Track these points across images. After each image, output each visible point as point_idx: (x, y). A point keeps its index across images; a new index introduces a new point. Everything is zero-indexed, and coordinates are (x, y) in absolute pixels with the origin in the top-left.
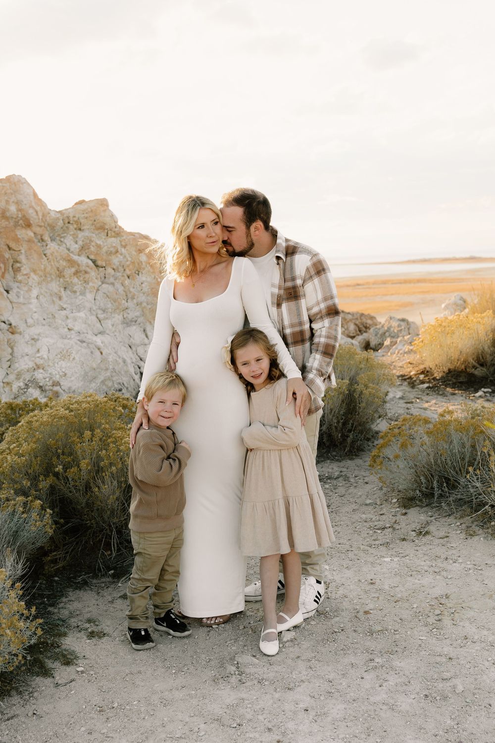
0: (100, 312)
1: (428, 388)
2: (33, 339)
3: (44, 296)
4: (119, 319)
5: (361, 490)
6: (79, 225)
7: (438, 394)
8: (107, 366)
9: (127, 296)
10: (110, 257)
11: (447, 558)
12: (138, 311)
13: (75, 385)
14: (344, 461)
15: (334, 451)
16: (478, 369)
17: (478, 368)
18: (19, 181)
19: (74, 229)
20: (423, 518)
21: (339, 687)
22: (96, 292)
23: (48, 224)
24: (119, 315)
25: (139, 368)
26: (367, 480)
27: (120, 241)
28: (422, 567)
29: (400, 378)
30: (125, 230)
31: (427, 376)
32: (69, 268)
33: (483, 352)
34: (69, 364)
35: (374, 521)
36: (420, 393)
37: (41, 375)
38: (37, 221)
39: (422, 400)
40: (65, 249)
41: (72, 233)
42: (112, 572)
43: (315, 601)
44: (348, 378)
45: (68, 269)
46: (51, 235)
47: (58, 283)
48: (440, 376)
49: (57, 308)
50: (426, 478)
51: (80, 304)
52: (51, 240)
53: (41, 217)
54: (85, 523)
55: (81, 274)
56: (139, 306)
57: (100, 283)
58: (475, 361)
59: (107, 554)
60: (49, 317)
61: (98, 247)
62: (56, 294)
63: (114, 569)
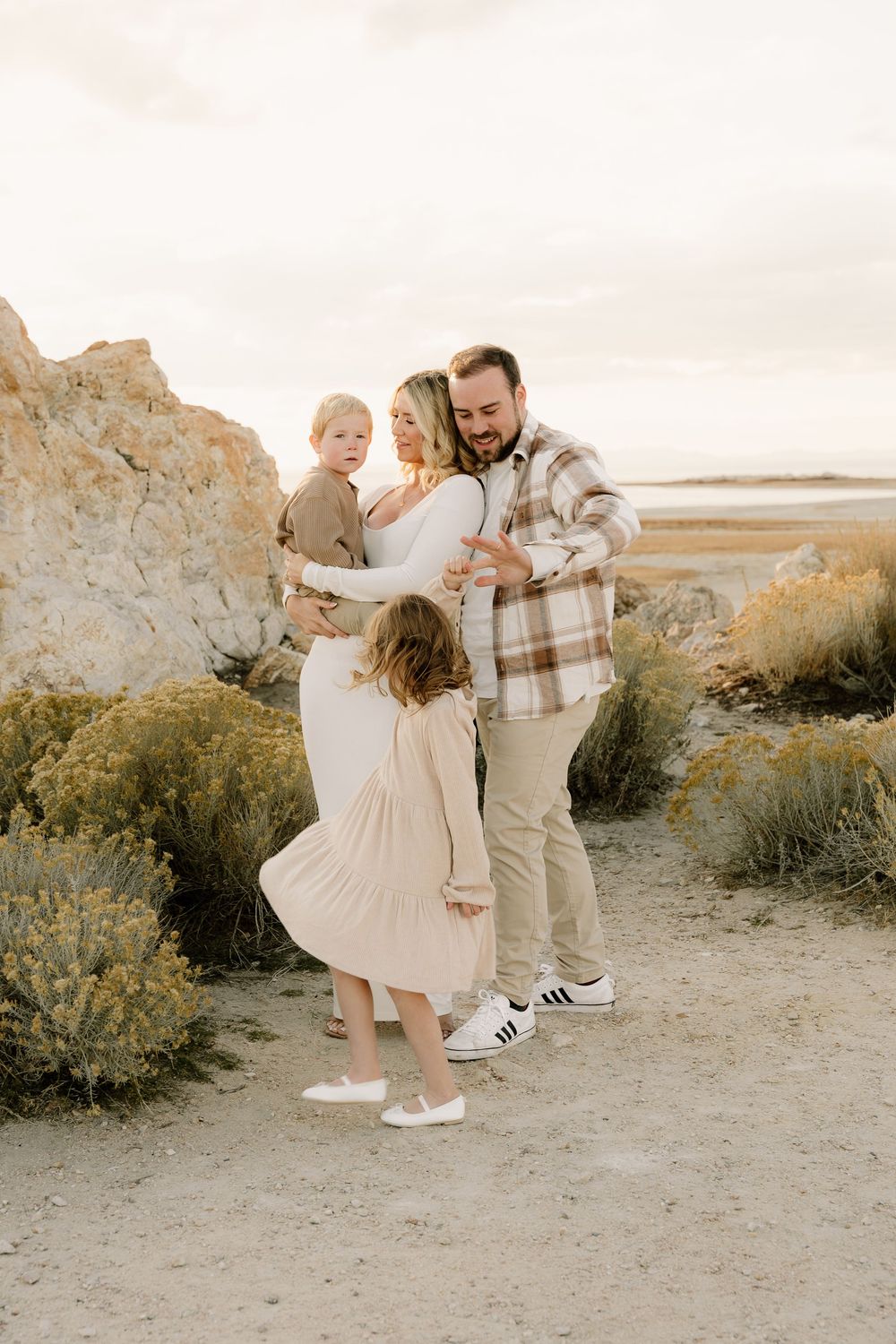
0: (141, 554)
1: (757, 710)
2: (35, 599)
4: (175, 570)
5: (648, 865)
6: (99, 388)
7: (776, 721)
8: (164, 652)
9: (187, 525)
10: (157, 452)
12: (210, 555)
14: (614, 823)
15: (595, 806)
16: (850, 679)
17: (850, 676)
19: (89, 396)
20: (760, 902)
22: (134, 517)
23: (44, 386)
24: (175, 561)
25: (213, 662)
26: (657, 850)
27: (174, 421)
29: (705, 693)
30: (182, 400)
31: (754, 689)
32: (84, 470)
33: (861, 648)
34: (98, 647)
36: (742, 719)
37: (50, 663)
38: (29, 379)
40: (76, 435)
41: (86, 404)
45: (82, 471)
46: (50, 406)
47: (65, 497)
48: (779, 690)
49: (67, 544)
50: (765, 838)
51: (107, 539)
52: (51, 417)
53: (33, 372)
54: (205, 888)
55: (106, 483)
56: (211, 546)
57: (140, 501)
58: (845, 664)
59: (246, 935)
60: (56, 559)
61: (135, 432)
62: (63, 517)
63: (260, 959)
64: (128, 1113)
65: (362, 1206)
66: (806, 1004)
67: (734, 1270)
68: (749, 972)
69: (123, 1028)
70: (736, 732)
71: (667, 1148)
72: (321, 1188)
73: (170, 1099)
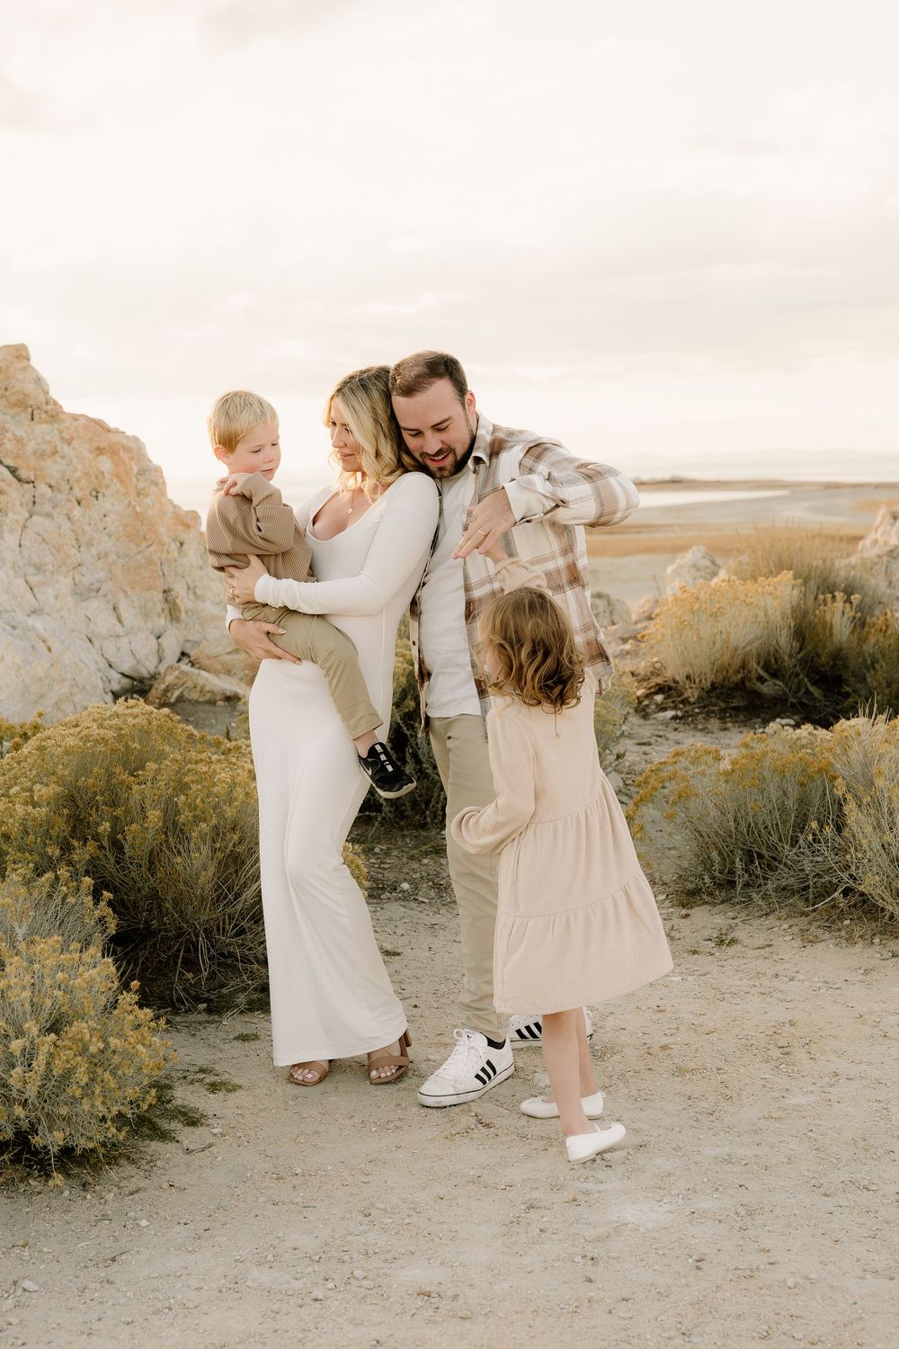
0: (31, 570)
1: (674, 717)
4: (66, 586)
7: (695, 729)
9: (77, 539)
10: (42, 463)
12: (102, 570)
16: (767, 683)
17: (768, 680)
22: (22, 531)
24: (66, 577)
25: (110, 681)
27: (58, 430)
30: (65, 409)
31: (669, 696)
33: (777, 651)
36: (660, 727)
39: (667, 739)
48: (695, 696)
54: (142, 926)
56: (103, 560)
57: (27, 515)
58: (762, 668)
59: (190, 976)
61: (18, 441)
63: (207, 1000)
64: (91, 1180)
65: (365, 1278)
66: (792, 1030)
67: (784, 1334)
68: (725, 996)
69: (87, 1090)
70: (657, 741)
71: (681, 1196)
72: (317, 1258)
73: (133, 1162)
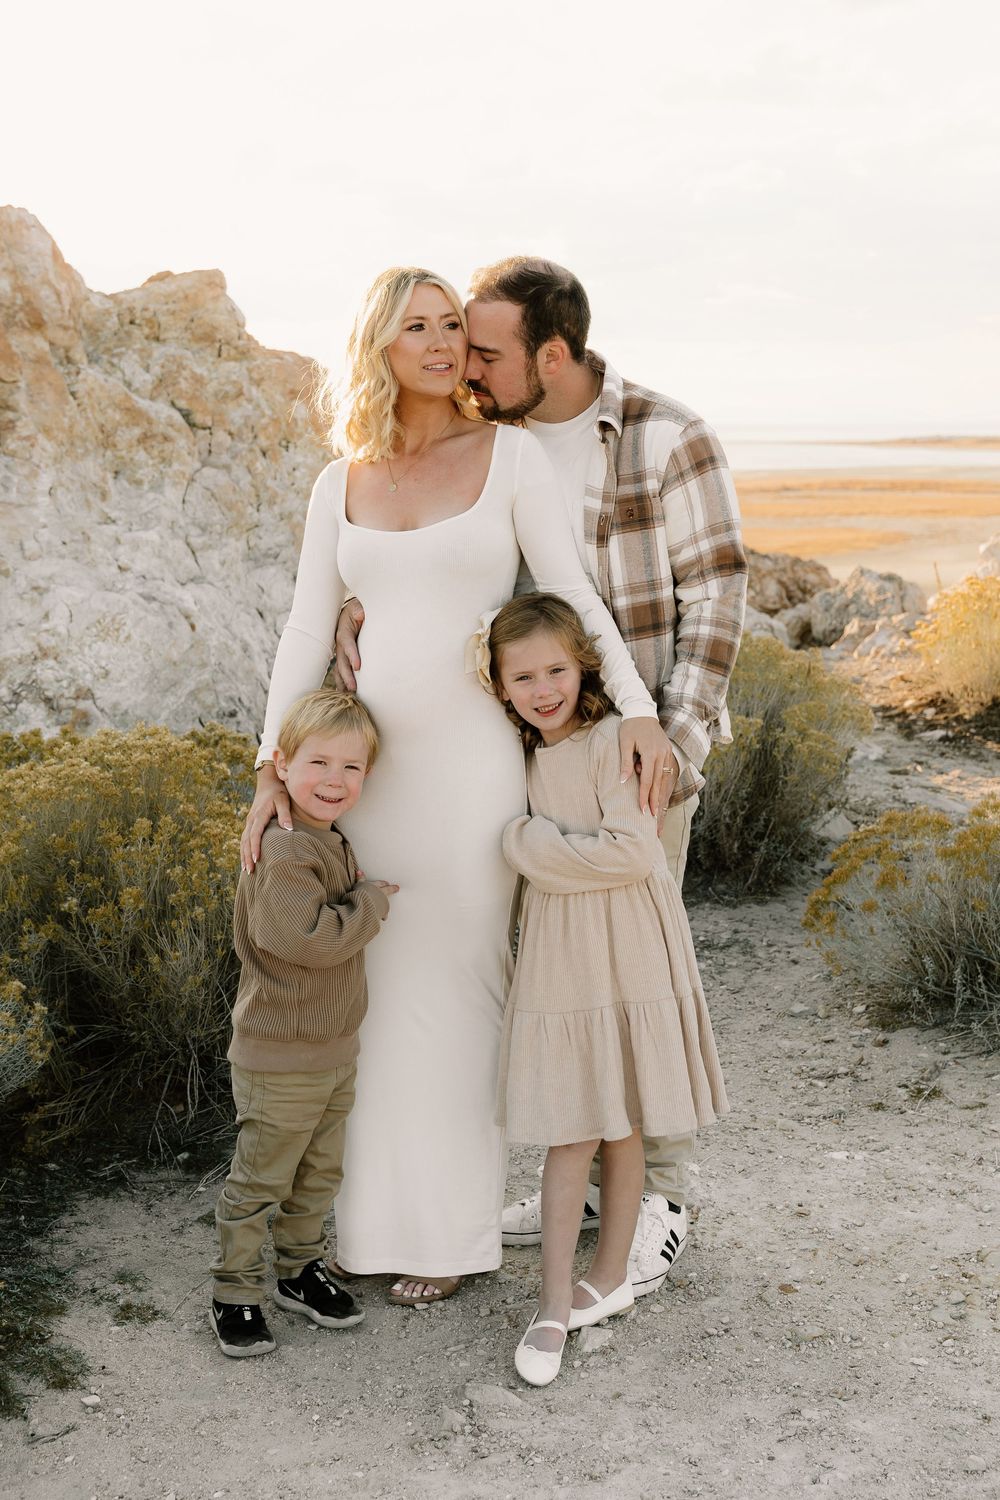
0: (194, 531)
1: (944, 739)
2: (35, 588)
3: (68, 489)
4: (237, 550)
5: (780, 978)
6: (156, 329)
7: (967, 754)
8: (204, 656)
9: (258, 496)
10: (224, 406)
11: (981, 1159)
12: (283, 533)
13: (129, 699)
14: (743, 907)
15: (721, 882)
18: (21, 221)
19: (142, 337)
20: (926, 1055)
21: (713, 1479)
22: (188, 484)
23: (85, 325)
24: (237, 540)
26: (795, 954)
27: (248, 369)
28: (921, 1179)
29: (880, 714)
30: (261, 343)
31: (941, 712)
32: (128, 427)
34: (115, 650)
35: (808, 1058)
36: (925, 751)
37: (50, 671)
38: (59, 314)
39: (929, 767)
40: (121, 384)
41: (138, 346)
42: (185, 1155)
43: (664, 1254)
44: (762, 712)
45: (124, 428)
46: (91, 349)
47: (100, 460)
48: (973, 713)
49: (95, 517)
50: (937, 959)
51: (149, 512)
52: (90, 362)
53: (67, 308)
55: (154, 443)
56: (285, 521)
57: (198, 466)
60: (76, 537)
61: (197, 381)
62: (95, 485)
70: (916, 769)
